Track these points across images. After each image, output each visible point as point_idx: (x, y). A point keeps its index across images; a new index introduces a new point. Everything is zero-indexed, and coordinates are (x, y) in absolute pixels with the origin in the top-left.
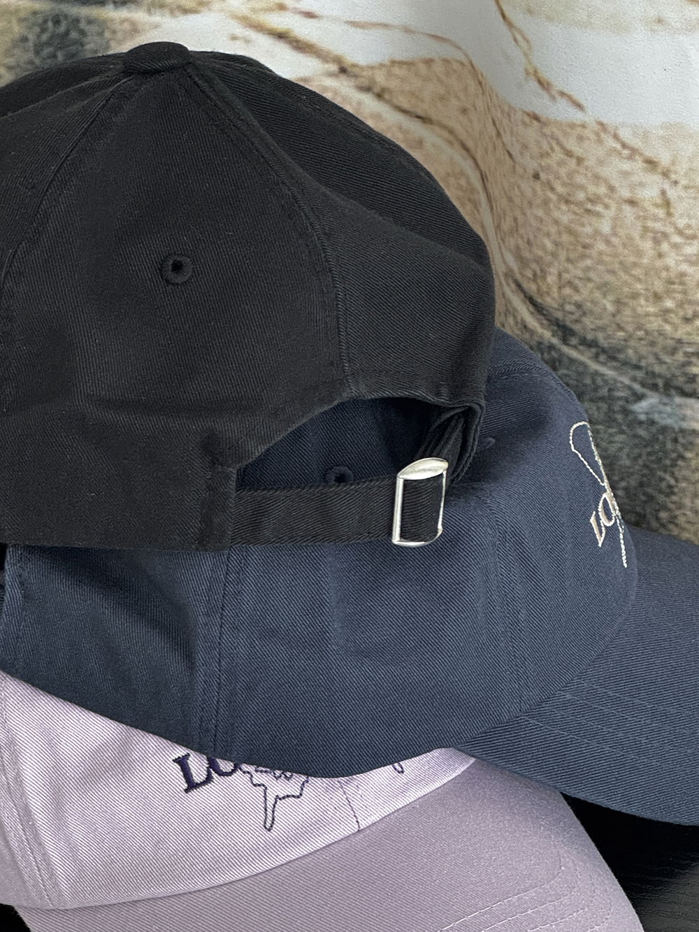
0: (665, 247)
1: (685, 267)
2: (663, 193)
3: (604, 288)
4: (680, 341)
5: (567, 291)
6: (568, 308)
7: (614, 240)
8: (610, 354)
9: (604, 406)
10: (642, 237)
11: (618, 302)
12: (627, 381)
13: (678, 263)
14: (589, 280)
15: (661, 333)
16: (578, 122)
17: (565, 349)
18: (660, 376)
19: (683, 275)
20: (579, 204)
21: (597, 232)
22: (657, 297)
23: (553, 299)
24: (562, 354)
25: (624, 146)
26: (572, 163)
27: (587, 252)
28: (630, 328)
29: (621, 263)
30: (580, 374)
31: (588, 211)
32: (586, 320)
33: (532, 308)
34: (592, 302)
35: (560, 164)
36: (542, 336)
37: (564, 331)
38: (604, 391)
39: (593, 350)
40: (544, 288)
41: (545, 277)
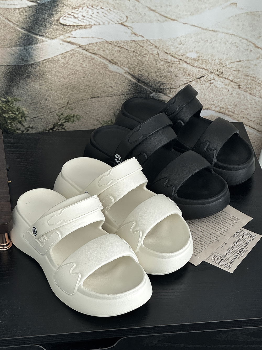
3: (146, 71)
5: (139, 72)
6: (139, 75)
7: (149, 62)
8: (146, 84)
9: (145, 95)
11: (149, 74)
12: (149, 90)
14: (144, 70)
16: (143, 40)
17: (139, 83)
19: (160, 68)
20: (142, 55)
21: (145, 60)
23: (137, 74)
25: (151, 43)
26: (141, 48)
27: (144, 64)
28: (150, 79)
29: (150, 66)
30: (141, 88)
31: (144, 56)
32: (143, 77)
33: (132, 77)
34: (144, 74)
35: (139, 48)
36: (134, 82)
37: (138, 80)
38: (145, 92)
39: (144, 83)
40: (135, 72)
41: (135, 70)
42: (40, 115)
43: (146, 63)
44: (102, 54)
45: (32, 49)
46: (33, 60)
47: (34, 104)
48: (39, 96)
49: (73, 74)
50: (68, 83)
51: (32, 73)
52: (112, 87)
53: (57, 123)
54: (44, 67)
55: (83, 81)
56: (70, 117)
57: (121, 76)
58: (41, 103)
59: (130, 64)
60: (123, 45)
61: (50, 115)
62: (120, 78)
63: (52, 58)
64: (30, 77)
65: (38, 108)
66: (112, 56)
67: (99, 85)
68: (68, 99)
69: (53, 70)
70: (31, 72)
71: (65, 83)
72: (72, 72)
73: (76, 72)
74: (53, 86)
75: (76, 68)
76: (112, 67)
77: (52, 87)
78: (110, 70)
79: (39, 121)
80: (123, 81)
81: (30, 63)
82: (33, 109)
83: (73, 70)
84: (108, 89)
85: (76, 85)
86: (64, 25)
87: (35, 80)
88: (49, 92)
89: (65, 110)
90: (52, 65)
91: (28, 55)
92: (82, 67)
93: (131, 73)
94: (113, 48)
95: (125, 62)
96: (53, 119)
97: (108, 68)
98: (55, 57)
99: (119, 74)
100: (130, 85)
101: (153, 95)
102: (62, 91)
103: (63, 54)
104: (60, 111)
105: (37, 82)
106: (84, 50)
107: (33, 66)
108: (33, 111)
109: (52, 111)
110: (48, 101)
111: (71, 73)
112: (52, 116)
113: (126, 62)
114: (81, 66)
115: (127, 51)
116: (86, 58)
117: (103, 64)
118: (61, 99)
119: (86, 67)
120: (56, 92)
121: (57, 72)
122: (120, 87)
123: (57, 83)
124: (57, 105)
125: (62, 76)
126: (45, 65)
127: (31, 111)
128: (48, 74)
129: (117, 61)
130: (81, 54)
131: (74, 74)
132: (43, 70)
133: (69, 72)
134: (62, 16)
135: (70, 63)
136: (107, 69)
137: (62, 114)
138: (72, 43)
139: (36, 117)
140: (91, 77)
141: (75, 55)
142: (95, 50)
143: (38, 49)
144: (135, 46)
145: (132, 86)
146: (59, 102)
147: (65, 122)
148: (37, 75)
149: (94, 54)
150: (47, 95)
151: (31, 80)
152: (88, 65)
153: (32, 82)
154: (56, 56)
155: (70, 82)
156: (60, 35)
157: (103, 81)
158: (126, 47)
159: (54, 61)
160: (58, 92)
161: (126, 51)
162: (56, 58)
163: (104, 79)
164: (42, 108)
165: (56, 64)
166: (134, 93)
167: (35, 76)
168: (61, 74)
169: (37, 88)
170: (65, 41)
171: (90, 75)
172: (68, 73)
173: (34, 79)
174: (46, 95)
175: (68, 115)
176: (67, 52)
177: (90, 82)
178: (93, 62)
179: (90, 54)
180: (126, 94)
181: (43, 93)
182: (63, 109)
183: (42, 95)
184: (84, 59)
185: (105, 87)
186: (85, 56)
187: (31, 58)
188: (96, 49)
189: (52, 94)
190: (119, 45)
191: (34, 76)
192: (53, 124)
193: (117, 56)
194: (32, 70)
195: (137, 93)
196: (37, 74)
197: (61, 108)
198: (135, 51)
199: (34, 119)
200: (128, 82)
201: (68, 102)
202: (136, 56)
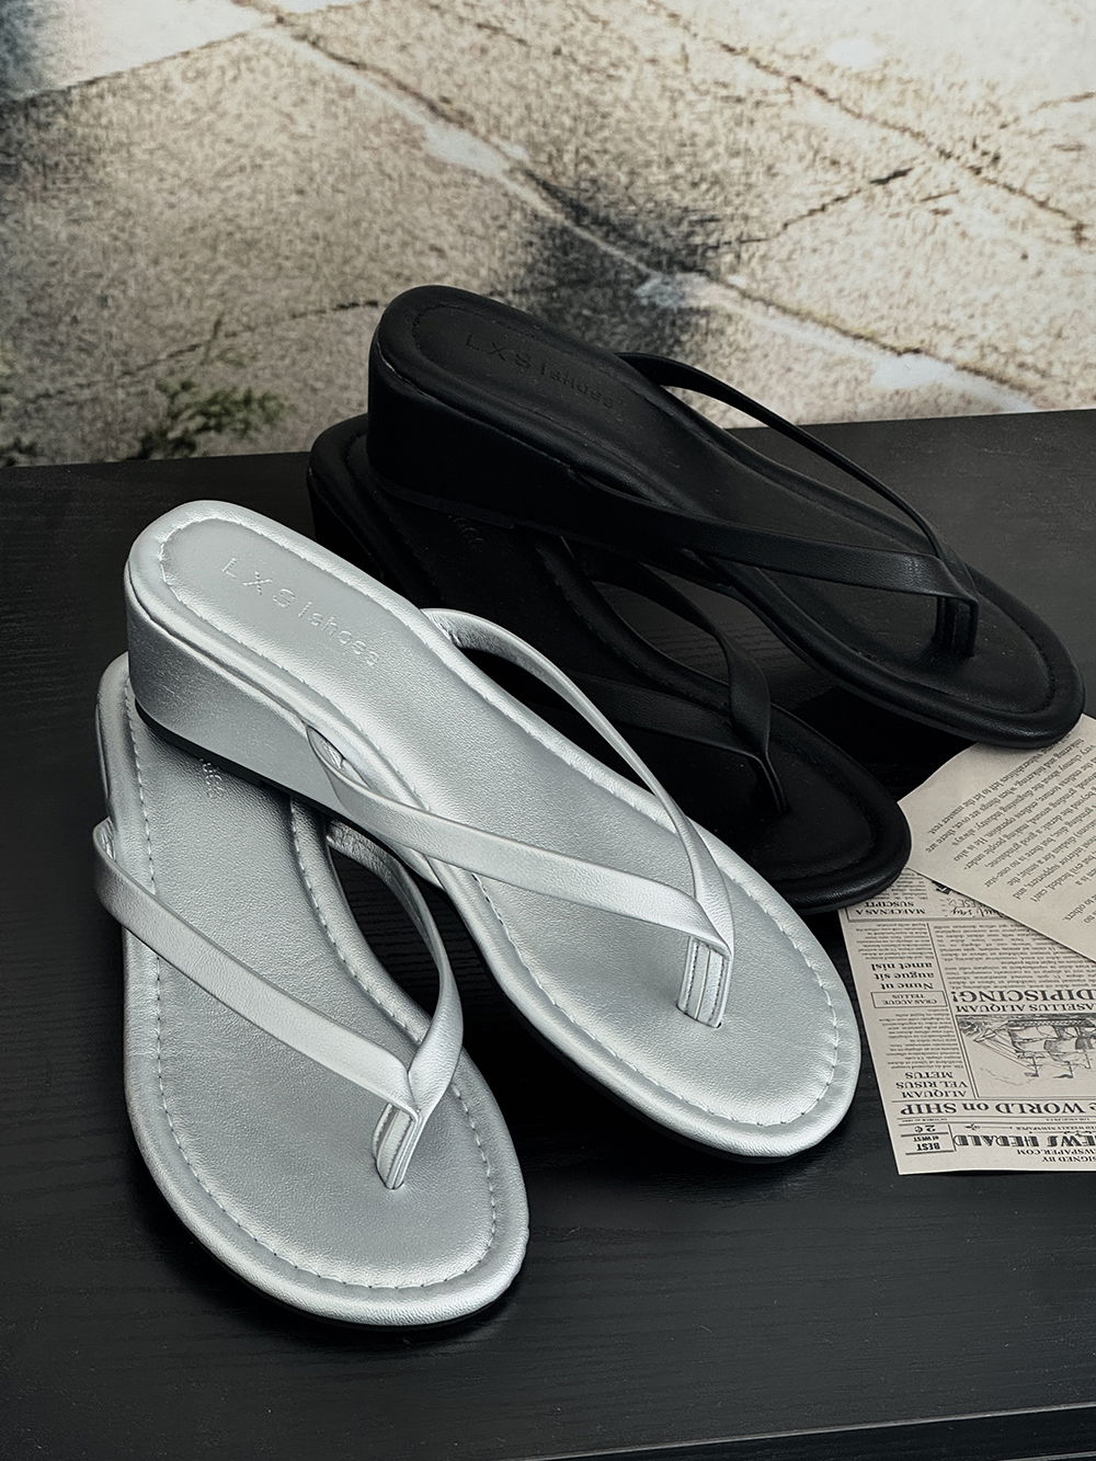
0: (680, 105)
1: (697, 127)
2: (683, 47)
3: (620, 158)
4: (686, 210)
5: (584, 167)
6: (584, 185)
7: (634, 105)
8: (618, 231)
9: (610, 292)
10: (661, 97)
11: (632, 173)
12: (632, 260)
13: (691, 122)
14: (605, 152)
15: (669, 203)
17: (578, 231)
18: (665, 251)
19: (694, 135)
20: (602, 71)
21: (617, 99)
22: (669, 163)
23: (569, 178)
24: (575, 237)
26: (597, 28)
27: (606, 121)
28: (641, 201)
29: (639, 129)
30: (589, 256)
31: (610, 77)
32: (600, 197)
33: (544, 194)
34: (609, 176)
35: (585, 32)
36: (555, 222)
37: (577, 211)
38: (611, 275)
39: (605, 229)
40: (560, 168)
41: (561, 157)
42: (71, 382)
43: (619, 113)
44: (394, 69)
45: (30, 19)
46: (32, 77)
47: (41, 320)
48: (67, 278)
49: (242, 169)
50: (219, 216)
51: (31, 154)
52: (440, 252)
53: (163, 434)
54: (92, 121)
55: (295, 213)
56: (227, 405)
57: (487, 189)
58: (79, 318)
59: (536, 122)
60: (500, 15)
61: (123, 387)
62: (481, 205)
63: (134, 72)
64: (17, 170)
65: (61, 344)
66: (444, 77)
67: (377, 238)
68: (220, 307)
69: (136, 137)
70: (25, 146)
71: (201, 216)
72: (239, 158)
73: (258, 161)
74: (139, 231)
75: (260, 141)
76: (446, 143)
77: (132, 235)
78: (433, 159)
79: (68, 417)
80: (495, 218)
81: (19, 97)
82: (38, 352)
83: (246, 146)
84: (424, 260)
85: (259, 229)
87: (45, 188)
88: (120, 258)
89: (202, 364)
90: (133, 110)
91: (10, 51)
92: (293, 137)
93: (538, 172)
94: (449, 31)
95: (510, 114)
96: (138, 409)
97: (423, 145)
98: (147, 66)
99: (476, 181)
100: (535, 239)
101: (656, 288)
102: (188, 258)
103: (192, 56)
104: (177, 367)
105: (55, 202)
106: (303, 38)
107: (33, 112)
108: (36, 361)
109: (133, 367)
110: (113, 310)
111: (231, 163)
112: (132, 390)
113: (518, 112)
114: (284, 128)
115: (524, 49)
116: (310, 88)
117: (398, 125)
118: (183, 303)
119: (313, 137)
120: (156, 262)
121: (161, 152)
122: (480, 254)
123: (161, 213)
124: (162, 332)
125: (184, 174)
126: (96, 111)
127: (27, 363)
128: (112, 162)
129: (469, 108)
130: (285, 62)
131: (249, 170)
132: (84, 138)
133: (224, 155)
135: (230, 105)
136: (420, 149)
137: (186, 386)
139: (52, 391)
140: (338, 191)
141: (254, 63)
142: (357, 45)
143: (58, 17)
144: (562, 19)
145: (546, 248)
146: (170, 320)
147: (205, 428)
148: (57, 165)
149: (353, 63)
150: (110, 275)
151: (26, 191)
152: (319, 125)
153: (31, 204)
154: (153, 63)
155: (230, 213)
157: (397, 218)
158: (517, 28)
159: (145, 88)
160: (166, 262)
161: (516, 47)
162: (151, 74)
163: (401, 207)
164: (83, 345)
165: (156, 107)
166: (553, 283)
167: (47, 169)
168: (182, 163)
169: (56, 237)
171: (331, 179)
172: (220, 163)
173: (38, 185)
174: (100, 276)
175: (216, 395)
176: (210, 45)
177: (330, 219)
178: (346, 110)
179: (334, 64)
180: (514, 292)
181: (89, 265)
182: (191, 360)
183: (81, 274)
184: (299, 88)
185: (409, 252)
186: (304, 73)
187: (22, 66)
188: (361, 39)
189: (132, 272)
190: (481, 18)
191: (40, 168)
192: (141, 434)
193: (472, 79)
194: (29, 138)
195: (572, 284)
196: (56, 159)
197: (181, 352)
198: (565, 50)
199: (43, 402)
200: (524, 225)
201: (218, 324)
202: (567, 77)
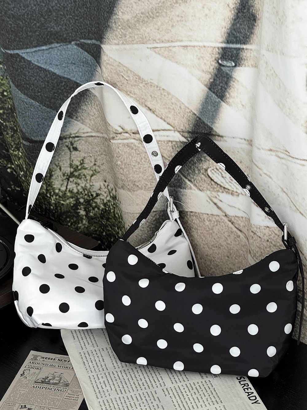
45: (181, 193)
63: (199, 213)
86: (212, 180)
90: (198, 222)
103: (209, 215)
106: (230, 221)
107: (181, 214)
116: (231, 233)
119: (231, 245)
121: (203, 234)
123: (202, 248)
125: (206, 242)
126: (192, 219)
128: (194, 232)
130: (226, 225)
132: (190, 224)
134: (210, 167)
135: (215, 231)
138: (218, 206)
140: (236, 259)
141: (220, 223)
142: (241, 226)
143: (186, 195)
149: (240, 230)
154: (202, 213)
156: (207, 189)
162: (201, 216)
165: (202, 224)
168: (206, 239)
170: (212, 201)
176: (212, 215)
178: (238, 240)
179: (236, 229)
186: (230, 229)
